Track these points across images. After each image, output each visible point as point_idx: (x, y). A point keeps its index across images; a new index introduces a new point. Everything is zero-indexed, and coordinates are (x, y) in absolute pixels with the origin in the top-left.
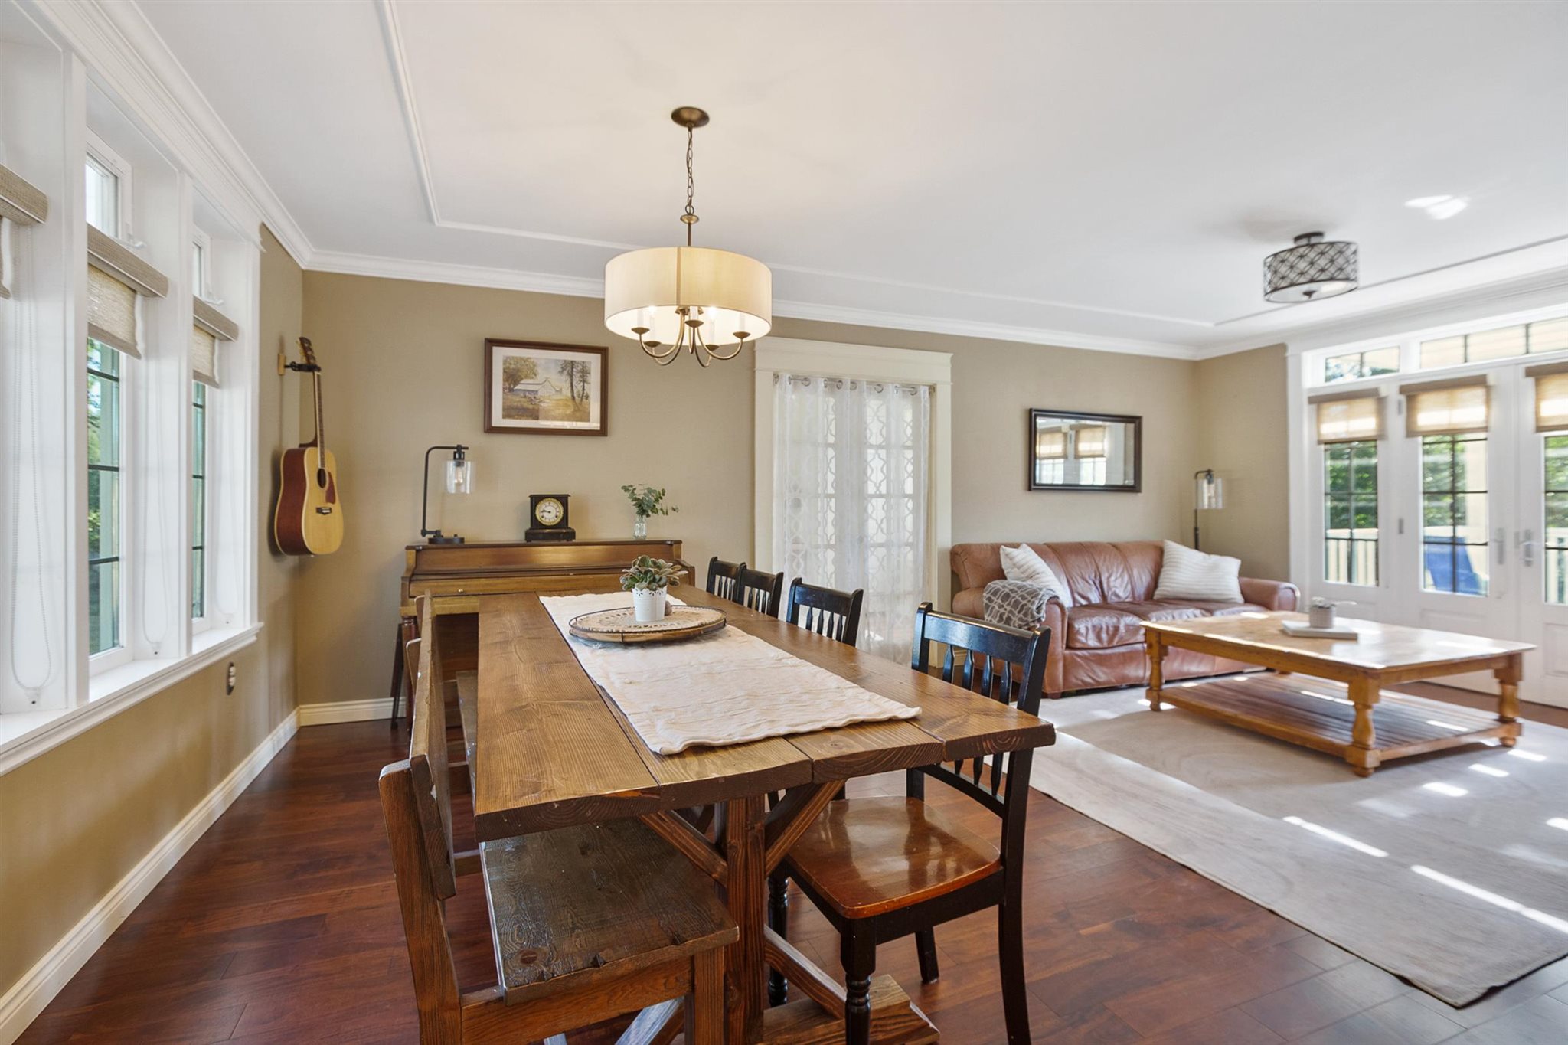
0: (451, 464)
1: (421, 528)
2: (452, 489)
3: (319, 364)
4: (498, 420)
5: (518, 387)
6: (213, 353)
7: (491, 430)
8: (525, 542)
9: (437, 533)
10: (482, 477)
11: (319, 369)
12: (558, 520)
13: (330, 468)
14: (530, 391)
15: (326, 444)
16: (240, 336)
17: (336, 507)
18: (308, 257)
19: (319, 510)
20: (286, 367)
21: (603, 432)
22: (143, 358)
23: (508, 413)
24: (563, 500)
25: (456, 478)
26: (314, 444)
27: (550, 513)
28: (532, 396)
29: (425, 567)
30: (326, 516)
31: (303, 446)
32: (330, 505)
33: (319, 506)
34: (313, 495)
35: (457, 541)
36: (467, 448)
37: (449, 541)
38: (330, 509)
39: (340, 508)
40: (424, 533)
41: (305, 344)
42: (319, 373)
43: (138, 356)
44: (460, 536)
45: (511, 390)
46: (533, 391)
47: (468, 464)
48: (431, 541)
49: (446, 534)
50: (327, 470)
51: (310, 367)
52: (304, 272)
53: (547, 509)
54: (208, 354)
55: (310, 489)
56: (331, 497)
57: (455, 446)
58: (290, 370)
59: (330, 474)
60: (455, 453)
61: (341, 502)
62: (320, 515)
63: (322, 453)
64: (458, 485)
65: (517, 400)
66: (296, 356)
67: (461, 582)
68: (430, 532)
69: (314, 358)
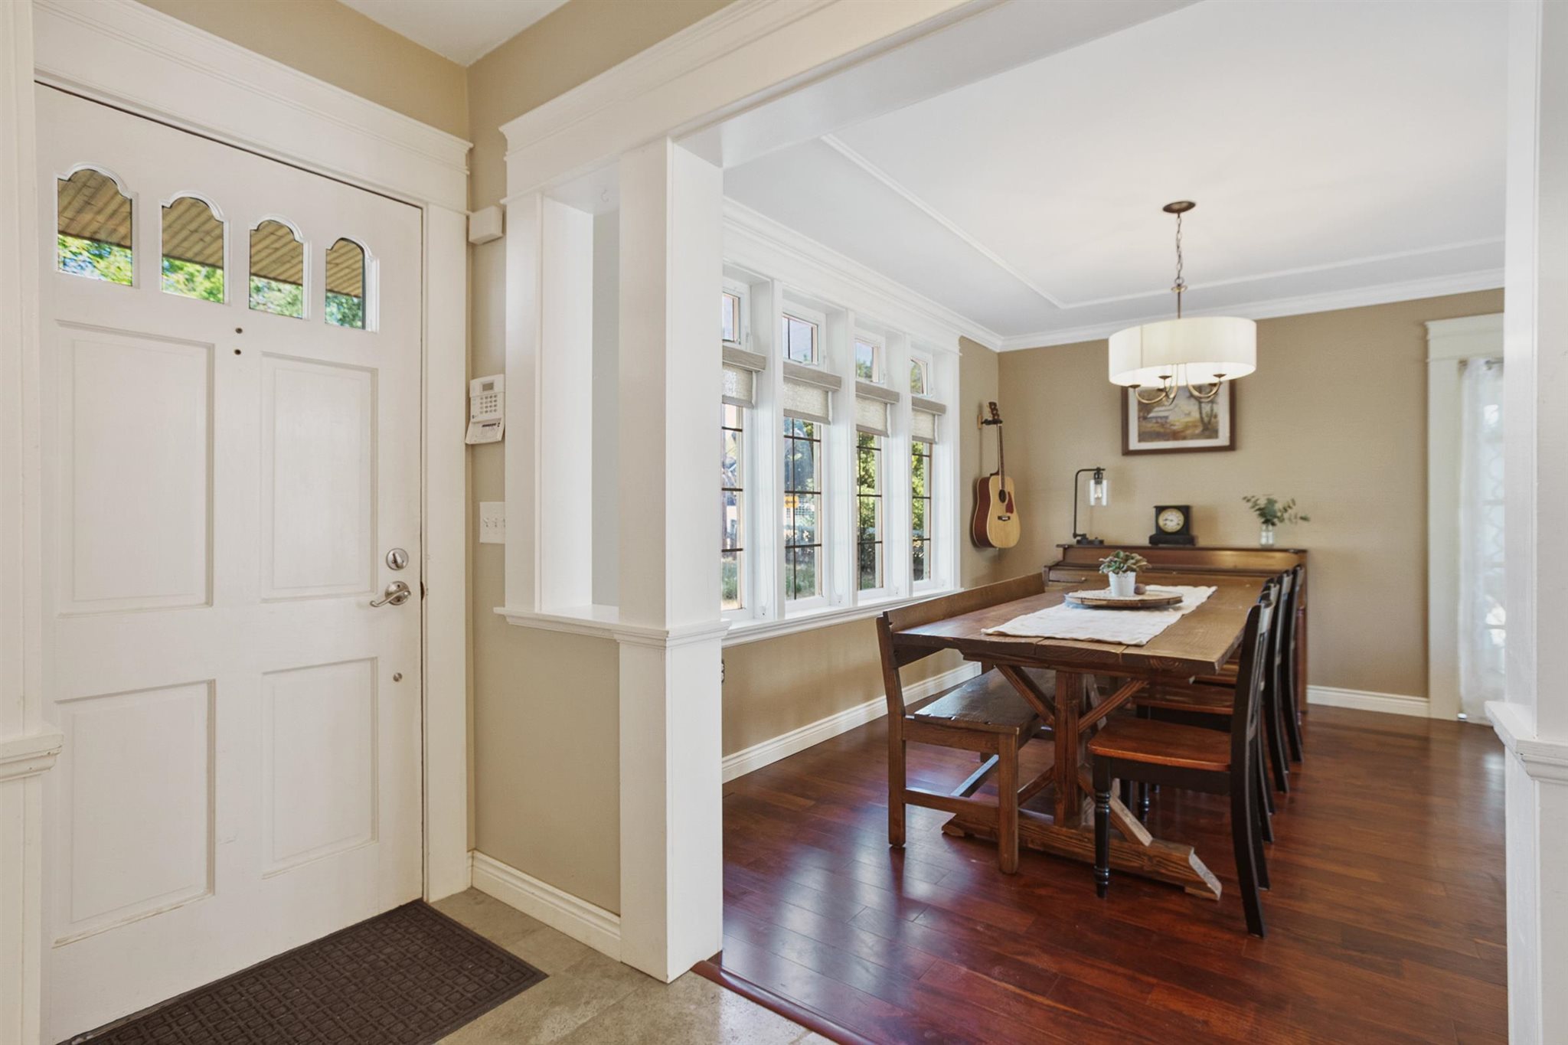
0: (1092, 482)
1: (1073, 532)
2: (1093, 502)
3: (1001, 418)
4: (1134, 444)
5: (1151, 415)
6: (934, 424)
7: (1127, 452)
8: (1150, 545)
9: (1084, 536)
10: (1115, 493)
11: (1001, 422)
12: (1179, 527)
13: (1010, 488)
14: (1161, 417)
15: (1005, 473)
16: (947, 412)
17: (1014, 516)
18: (998, 344)
19: (1000, 518)
20: (982, 423)
21: (1232, 447)
22: (890, 438)
23: (1143, 437)
24: (1185, 510)
25: (1097, 493)
26: (997, 474)
27: (1172, 522)
28: (1163, 421)
29: (1069, 560)
30: (1006, 522)
31: (992, 475)
32: (1009, 514)
33: (1000, 515)
34: (996, 507)
35: (1097, 543)
36: (1103, 470)
37: (1091, 542)
38: (1009, 518)
39: (1017, 518)
40: (1075, 535)
41: (993, 406)
42: (1001, 425)
43: (888, 436)
44: (1100, 538)
45: (1145, 418)
46: (1164, 417)
47: (1105, 482)
48: (1078, 542)
49: (1091, 537)
50: (1007, 490)
51: (996, 421)
52: (999, 354)
53: (1170, 518)
54: (931, 426)
55: (993, 505)
56: (1010, 509)
57: (1095, 468)
58: (984, 425)
59: (1009, 493)
60: (1095, 474)
61: (1018, 512)
62: (1000, 521)
63: (1003, 479)
64: (1098, 499)
65: (1150, 426)
66: (988, 416)
67: (1085, 573)
68: (1080, 535)
69: (998, 416)
